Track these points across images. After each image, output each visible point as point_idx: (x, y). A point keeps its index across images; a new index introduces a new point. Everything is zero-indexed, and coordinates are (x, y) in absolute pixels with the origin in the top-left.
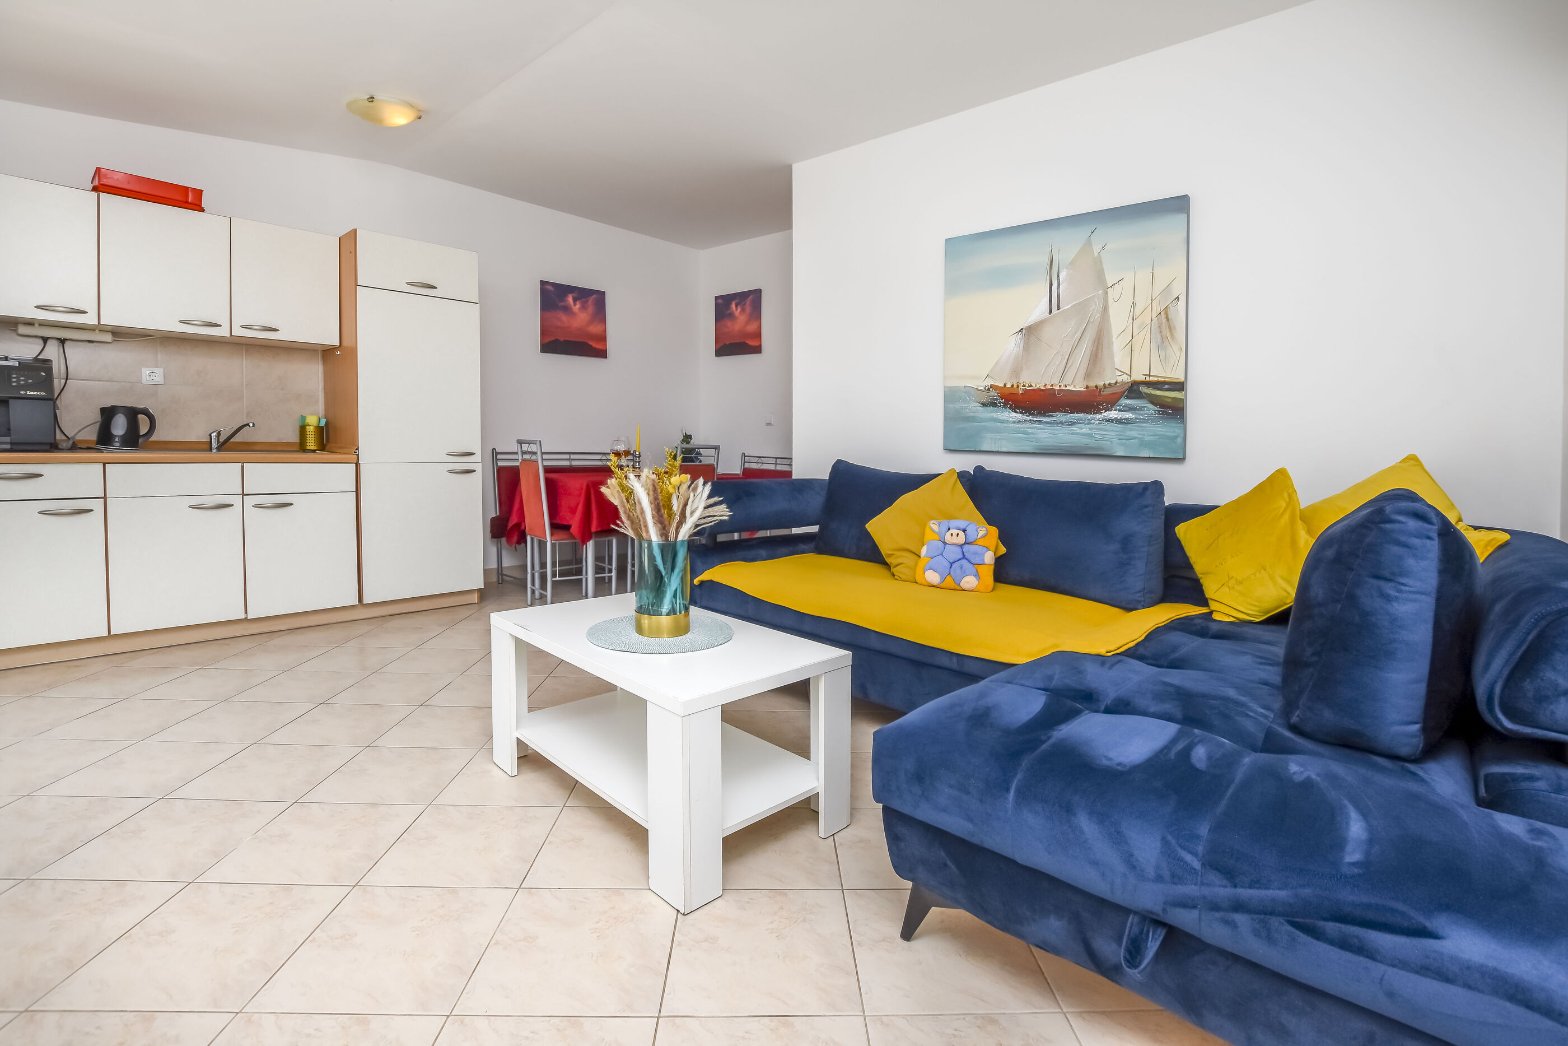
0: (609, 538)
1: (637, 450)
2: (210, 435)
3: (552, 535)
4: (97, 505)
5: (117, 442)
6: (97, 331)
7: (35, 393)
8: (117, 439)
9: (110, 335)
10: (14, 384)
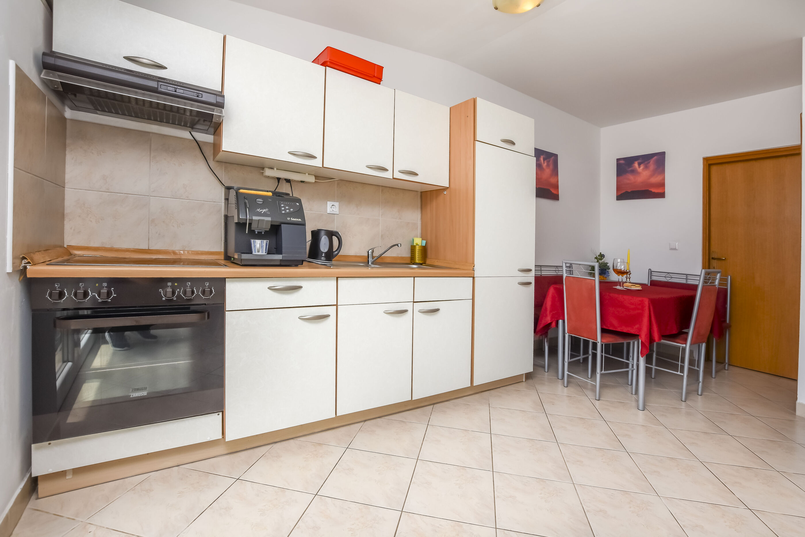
0: (634, 341)
1: (628, 269)
2: (368, 252)
3: (602, 337)
4: (331, 311)
5: (323, 257)
6: (307, 174)
7: (296, 219)
8: (323, 255)
9: (314, 178)
10: (283, 212)
